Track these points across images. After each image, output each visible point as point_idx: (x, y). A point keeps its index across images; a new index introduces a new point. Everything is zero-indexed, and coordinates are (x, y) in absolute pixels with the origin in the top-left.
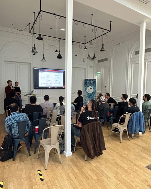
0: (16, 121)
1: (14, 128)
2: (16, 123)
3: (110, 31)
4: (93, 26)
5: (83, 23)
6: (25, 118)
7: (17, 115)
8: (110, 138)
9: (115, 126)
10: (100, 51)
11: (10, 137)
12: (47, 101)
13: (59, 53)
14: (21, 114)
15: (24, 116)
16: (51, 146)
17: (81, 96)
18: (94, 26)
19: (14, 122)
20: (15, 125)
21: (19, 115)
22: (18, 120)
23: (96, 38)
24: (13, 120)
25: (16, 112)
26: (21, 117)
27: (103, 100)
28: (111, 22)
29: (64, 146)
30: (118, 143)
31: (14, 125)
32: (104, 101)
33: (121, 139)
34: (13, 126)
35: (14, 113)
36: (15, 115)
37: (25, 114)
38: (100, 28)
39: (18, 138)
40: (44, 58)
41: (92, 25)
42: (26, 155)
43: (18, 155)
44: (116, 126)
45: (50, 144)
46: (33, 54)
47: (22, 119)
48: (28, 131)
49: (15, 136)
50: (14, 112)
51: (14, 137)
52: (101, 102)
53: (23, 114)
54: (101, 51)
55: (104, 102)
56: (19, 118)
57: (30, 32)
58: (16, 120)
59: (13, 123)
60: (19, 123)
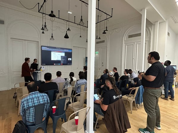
0: (34, 103)
1: (29, 112)
3: (112, 17)
4: (99, 10)
7: (36, 95)
9: (125, 98)
11: (23, 124)
12: (59, 77)
13: (66, 34)
14: (41, 95)
15: (45, 97)
21: (39, 95)
22: (37, 102)
23: (98, 22)
24: (30, 102)
26: (41, 98)
28: (112, 9)
35: (33, 94)
36: (34, 96)
37: (46, 95)
38: (105, 13)
40: (52, 37)
47: (42, 100)
51: (28, 124)
53: (44, 94)
54: (103, 33)
56: (39, 100)
57: (39, 12)
59: (30, 106)
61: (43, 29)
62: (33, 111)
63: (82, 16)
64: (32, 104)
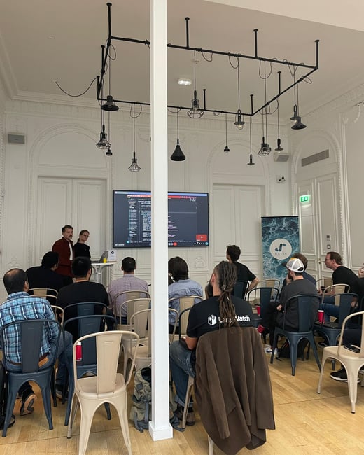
0: (15, 317)
1: (8, 338)
2: (13, 323)
3: (316, 68)
4: (260, 59)
5: (229, 54)
6: (40, 311)
7: (20, 301)
8: (319, 397)
9: (331, 354)
10: (293, 128)
12: (129, 275)
13: (178, 146)
14: (32, 300)
15: (40, 305)
16: (99, 396)
17: (238, 261)
18: (264, 60)
19: (11, 321)
20: (11, 329)
21: (26, 300)
22: (20, 315)
23: (280, 94)
24: (7, 315)
25: (21, 293)
26: (30, 307)
27: (296, 271)
28: (317, 41)
29: (150, 406)
30: (341, 413)
31: (9, 329)
32: (300, 274)
33: (353, 401)
34: (7, 333)
36: (14, 302)
37: (44, 301)
38: (284, 63)
39: (20, 372)
40: (135, 161)
41: (256, 58)
42: (41, 427)
43: (19, 423)
44: (334, 355)
45: (95, 391)
46: (107, 153)
47: (32, 311)
48: (48, 353)
49: (11, 362)
50: (15, 294)
51: (10, 367)
52: (291, 278)
55: (301, 277)
56: (25, 311)
57: (98, 99)
58: (16, 314)
59: (7, 323)
60: (24, 325)
61: (101, 144)
62: (16, 337)
63: (195, 92)
64: (12, 319)
